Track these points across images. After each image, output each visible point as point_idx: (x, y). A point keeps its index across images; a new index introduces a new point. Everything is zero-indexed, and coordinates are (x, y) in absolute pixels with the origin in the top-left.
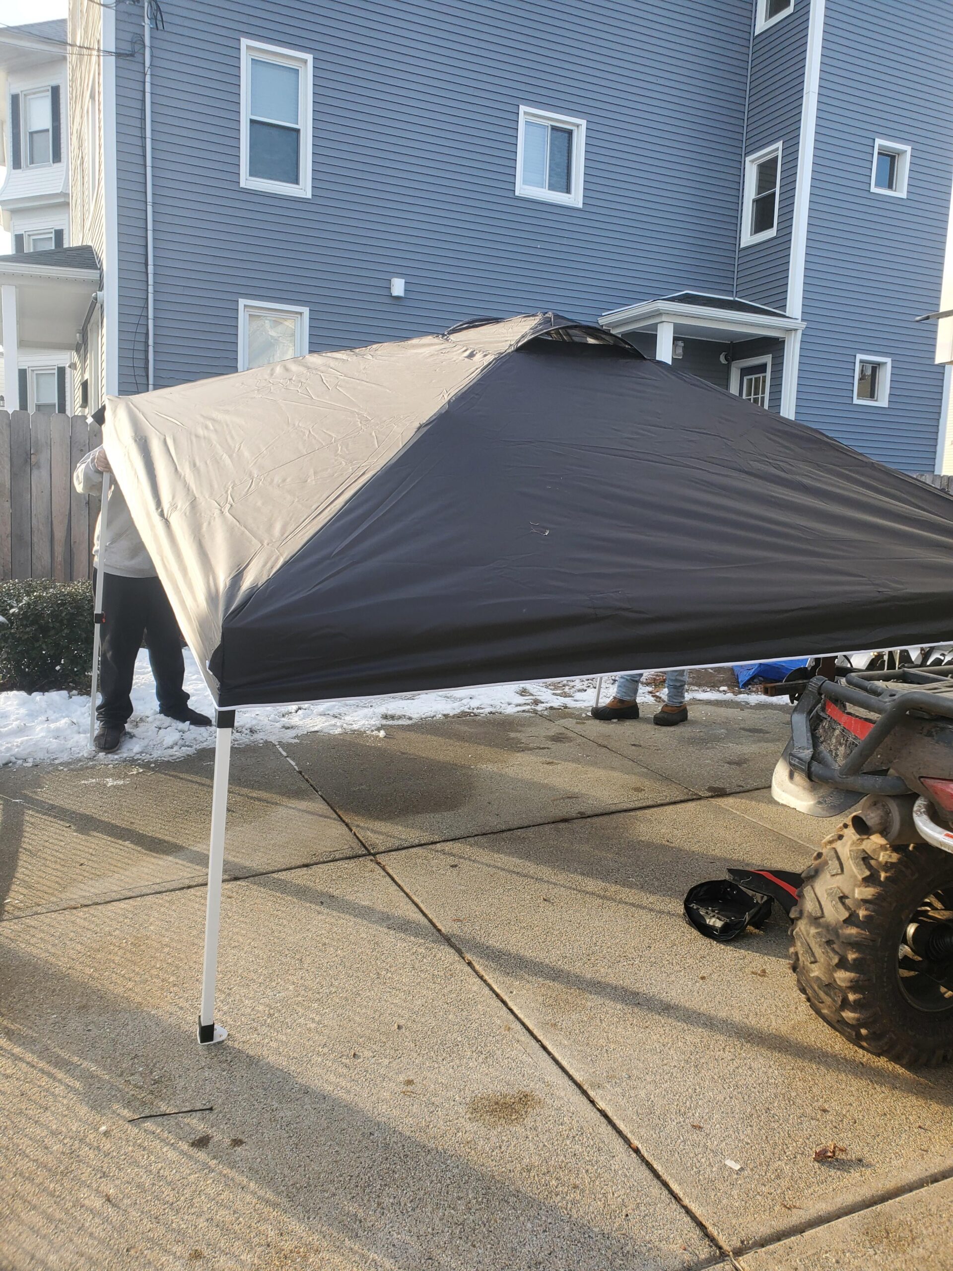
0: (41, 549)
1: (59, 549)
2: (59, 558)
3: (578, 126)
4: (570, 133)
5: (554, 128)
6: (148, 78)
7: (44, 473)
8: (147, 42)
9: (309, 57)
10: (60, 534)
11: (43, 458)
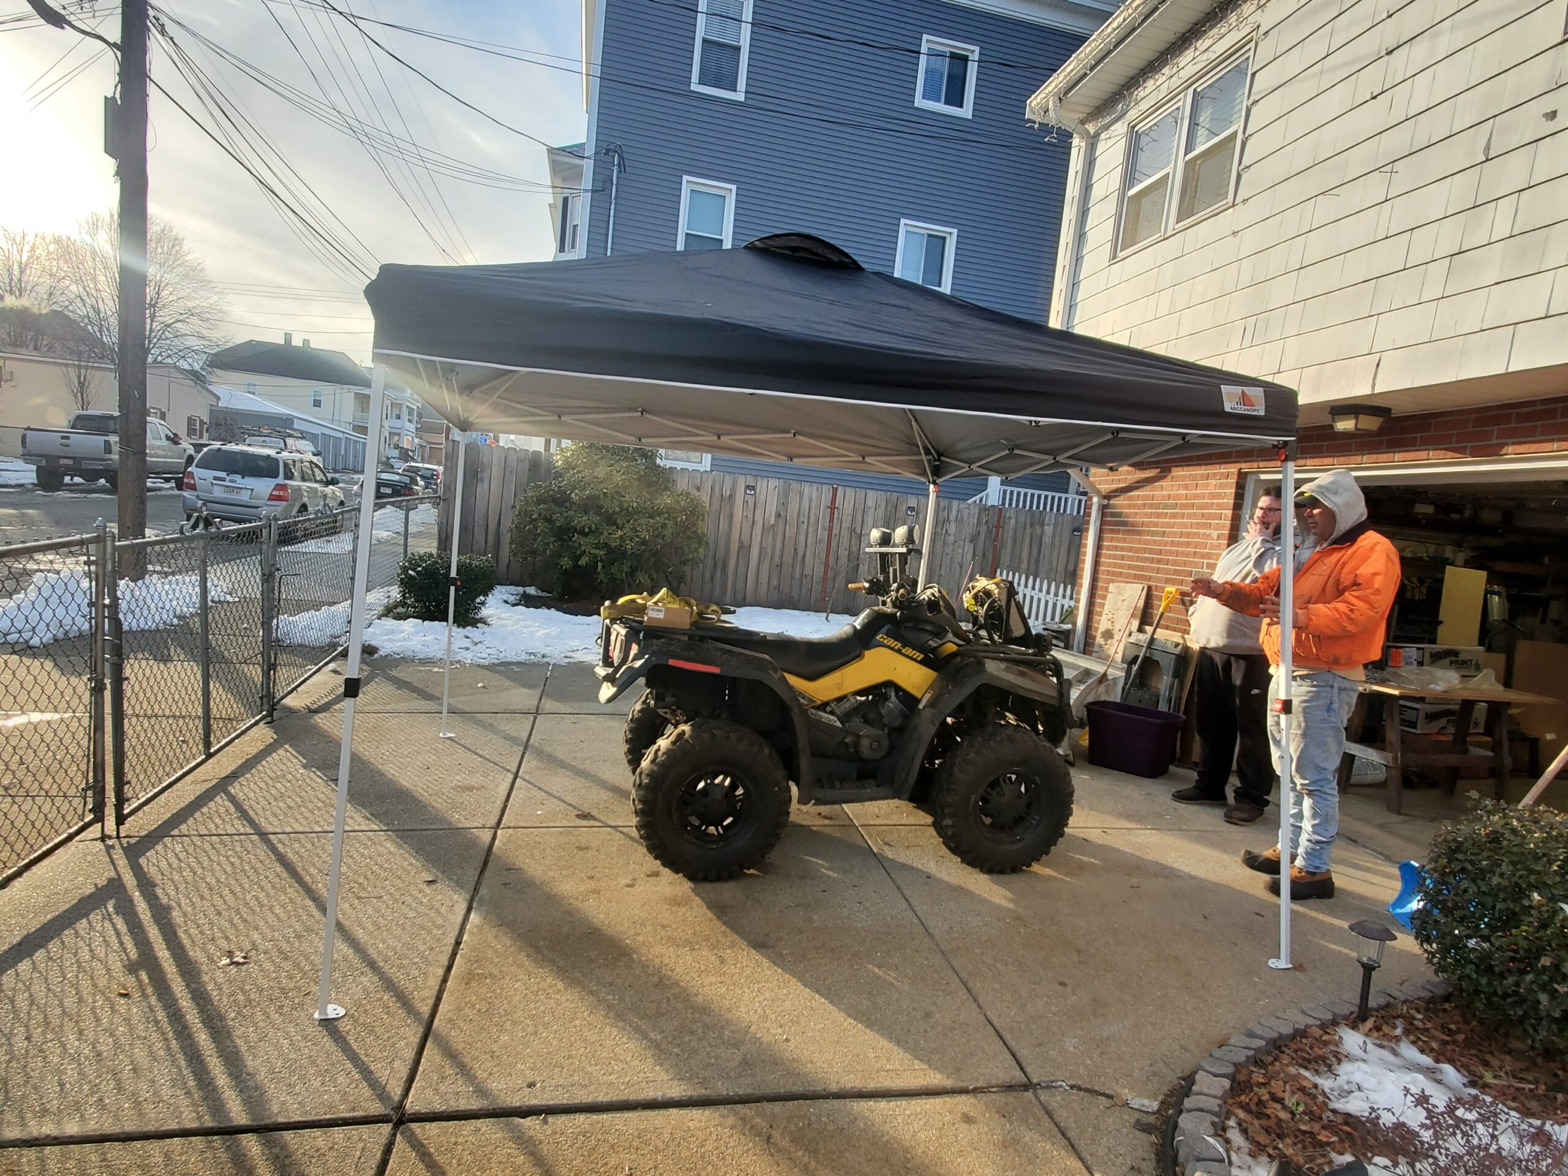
0: (479, 537)
1: (491, 538)
2: (490, 543)
3: (951, 234)
4: (944, 239)
5: (929, 235)
6: (613, 206)
7: (486, 485)
8: (615, 182)
9: (734, 187)
10: (492, 527)
11: (486, 475)
